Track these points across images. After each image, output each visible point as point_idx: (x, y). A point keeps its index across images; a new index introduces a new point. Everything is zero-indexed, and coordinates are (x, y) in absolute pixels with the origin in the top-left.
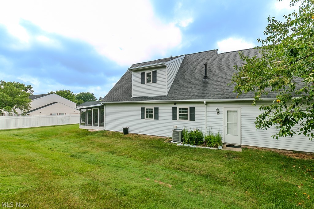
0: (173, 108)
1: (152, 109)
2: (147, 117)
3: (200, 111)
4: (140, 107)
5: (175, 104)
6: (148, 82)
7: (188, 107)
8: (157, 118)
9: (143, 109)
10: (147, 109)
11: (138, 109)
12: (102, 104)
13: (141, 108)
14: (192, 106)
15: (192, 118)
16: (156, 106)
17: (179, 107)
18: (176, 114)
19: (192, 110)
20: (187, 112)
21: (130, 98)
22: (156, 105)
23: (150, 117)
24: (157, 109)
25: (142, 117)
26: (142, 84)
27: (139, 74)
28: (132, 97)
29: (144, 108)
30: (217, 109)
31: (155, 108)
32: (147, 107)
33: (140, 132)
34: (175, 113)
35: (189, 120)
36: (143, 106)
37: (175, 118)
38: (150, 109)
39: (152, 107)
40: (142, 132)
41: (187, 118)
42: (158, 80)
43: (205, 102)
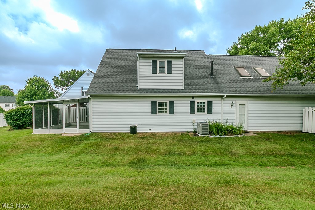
0: (191, 102)
1: (166, 103)
2: (159, 112)
3: (217, 104)
4: (151, 100)
5: (193, 97)
6: (160, 72)
7: (206, 100)
8: (172, 112)
9: (154, 103)
10: (159, 103)
11: (148, 103)
12: (89, 96)
13: (152, 102)
14: (210, 100)
15: (210, 111)
16: (172, 100)
17: (197, 100)
18: (194, 108)
19: (210, 103)
20: (204, 106)
21: (136, 90)
23: (163, 112)
25: (154, 112)
26: (152, 73)
27: (149, 62)
28: (139, 88)
29: (156, 102)
30: (233, 103)
31: (170, 102)
32: (159, 101)
33: (150, 130)
34: (193, 106)
35: (207, 114)
36: (154, 100)
37: (192, 111)
38: (163, 103)
39: (166, 101)
40: (153, 129)
41: (204, 112)
42: (174, 71)
43: (225, 96)
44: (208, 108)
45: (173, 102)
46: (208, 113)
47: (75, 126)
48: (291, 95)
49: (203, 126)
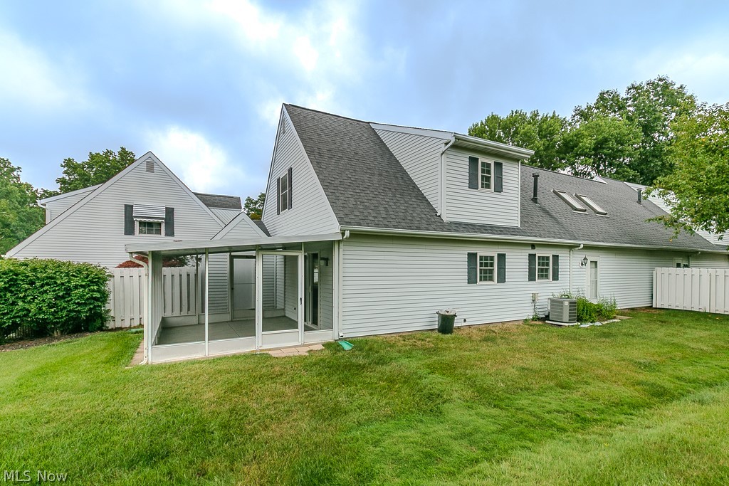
0: (530, 255)
1: (492, 258)
2: (481, 279)
3: (564, 261)
4: (467, 250)
5: (533, 246)
6: (484, 186)
7: (551, 253)
8: (502, 279)
9: (472, 258)
10: (481, 258)
11: (458, 257)
12: (348, 233)
13: (469, 254)
14: (556, 252)
16: (502, 250)
17: (538, 253)
18: (535, 269)
19: (556, 259)
20: (548, 264)
21: (442, 224)
22: (504, 247)
24: (502, 257)
25: (470, 279)
26: (469, 187)
27: (464, 160)
28: (444, 219)
29: (476, 255)
31: (498, 255)
32: (480, 251)
33: (465, 321)
34: (533, 265)
36: (472, 250)
37: (532, 276)
38: (486, 258)
39: (493, 252)
40: (470, 319)
41: (547, 277)
42: (507, 187)
43: (582, 246)
44: (553, 269)
45: (504, 255)
46: (553, 280)
47: (293, 324)
48: (642, 246)
49: (570, 306)
